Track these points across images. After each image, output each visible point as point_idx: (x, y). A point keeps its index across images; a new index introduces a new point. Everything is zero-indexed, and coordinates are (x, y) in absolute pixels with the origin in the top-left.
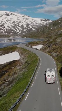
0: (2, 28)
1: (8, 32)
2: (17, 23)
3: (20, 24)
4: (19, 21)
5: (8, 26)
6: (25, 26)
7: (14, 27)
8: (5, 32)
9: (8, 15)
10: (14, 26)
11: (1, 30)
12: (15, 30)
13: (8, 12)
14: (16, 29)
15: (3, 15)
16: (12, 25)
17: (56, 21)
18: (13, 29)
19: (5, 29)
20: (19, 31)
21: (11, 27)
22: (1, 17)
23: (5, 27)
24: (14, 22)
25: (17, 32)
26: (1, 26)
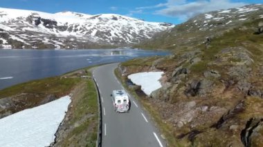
0: (107, 36)
1: (114, 42)
2: (127, 29)
3: (131, 30)
4: (129, 26)
5: (115, 34)
6: (137, 33)
7: (123, 35)
8: (111, 42)
9: (115, 19)
11: (106, 39)
12: (124, 39)
13: (116, 15)
14: (126, 37)
15: (109, 20)
16: (121, 32)
17: (182, 25)
18: (121, 37)
19: (111, 37)
20: (130, 40)
21: (119, 35)
22: (107, 22)
23: (111, 35)
24: (123, 28)
25: (126, 41)
26: (107, 33)
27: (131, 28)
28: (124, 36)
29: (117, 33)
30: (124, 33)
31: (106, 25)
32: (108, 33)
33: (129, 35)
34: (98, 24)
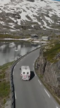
0: (13, 19)
1: (22, 27)
2: (46, 11)
3: (50, 12)
4: (48, 8)
6: (59, 16)
8: (17, 27)
10: (39, 17)
11: (9, 24)
12: (40, 23)
14: (43, 20)
15: (23, 1)
16: (36, 14)
19: (19, 20)
20: (48, 24)
21: (32, 18)
22: (20, 3)
23: (19, 18)
24: (40, 10)
25: (42, 27)
26: (14, 16)
27: (51, 10)
28: (39, 20)
29: (30, 15)
30: (41, 16)
31: (18, 6)
32: (17, 15)
33: (46, 18)
34: (6, 5)
